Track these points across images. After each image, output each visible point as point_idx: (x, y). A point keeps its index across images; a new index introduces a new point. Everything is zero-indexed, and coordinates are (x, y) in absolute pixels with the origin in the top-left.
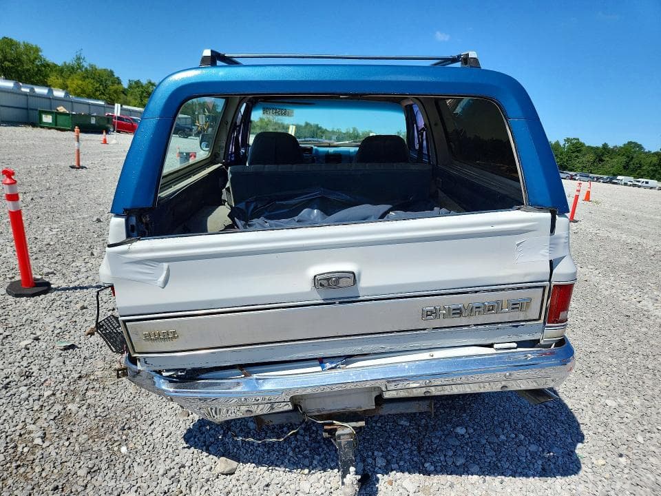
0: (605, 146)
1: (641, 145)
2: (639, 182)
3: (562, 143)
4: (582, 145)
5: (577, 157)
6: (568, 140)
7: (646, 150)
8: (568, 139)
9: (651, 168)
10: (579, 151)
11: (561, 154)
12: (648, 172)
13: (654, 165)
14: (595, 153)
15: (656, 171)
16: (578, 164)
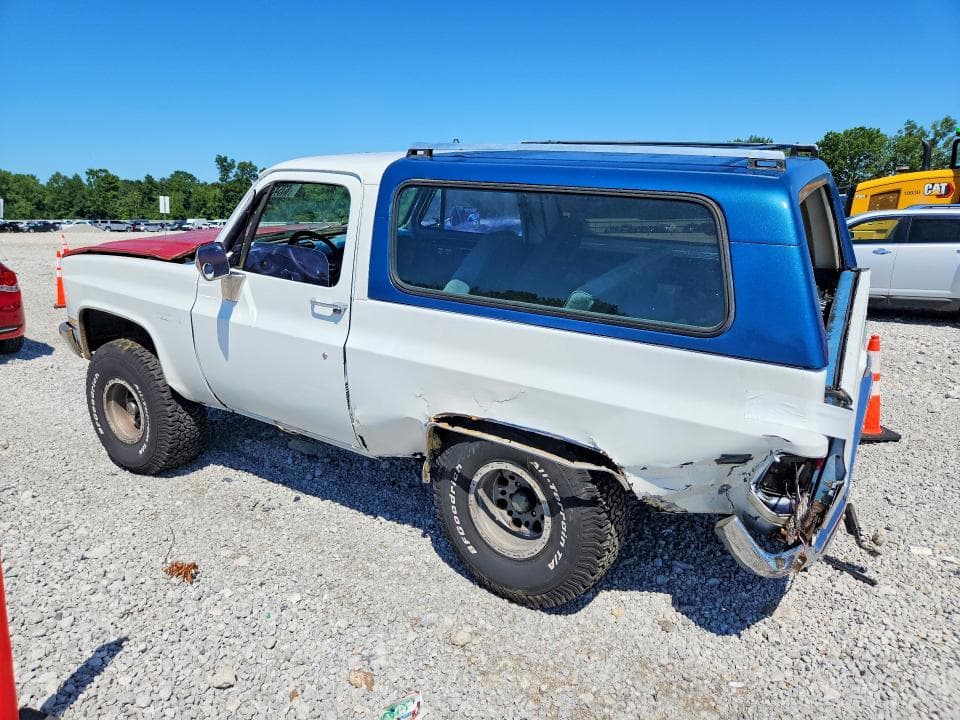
0: (149, 179)
1: (192, 176)
2: (216, 223)
3: (84, 179)
4: (115, 178)
5: (115, 196)
6: (91, 173)
7: (201, 182)
8: (92, 171)
9: (217, 204)
10: (115, 188)
11: (90, 193)
12: (215, 210)
13: (220, 201)
14: (140, 190)
15: (223, 207)
16: (121, 209)
